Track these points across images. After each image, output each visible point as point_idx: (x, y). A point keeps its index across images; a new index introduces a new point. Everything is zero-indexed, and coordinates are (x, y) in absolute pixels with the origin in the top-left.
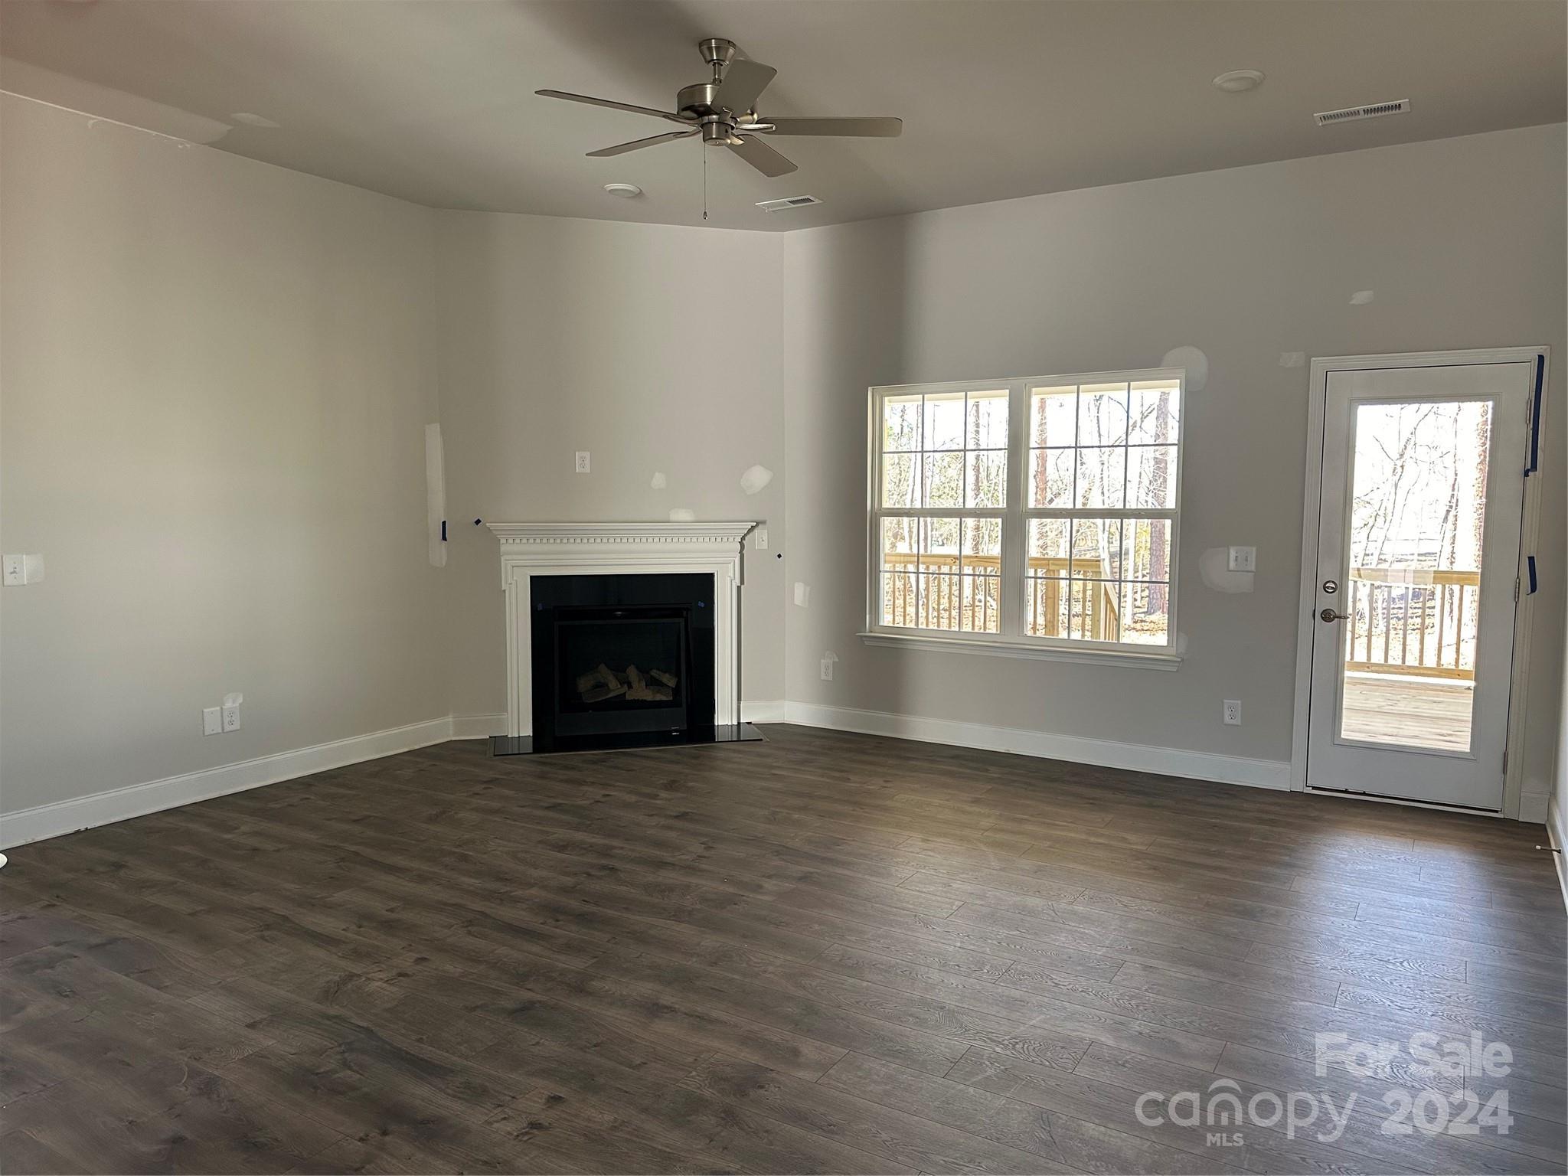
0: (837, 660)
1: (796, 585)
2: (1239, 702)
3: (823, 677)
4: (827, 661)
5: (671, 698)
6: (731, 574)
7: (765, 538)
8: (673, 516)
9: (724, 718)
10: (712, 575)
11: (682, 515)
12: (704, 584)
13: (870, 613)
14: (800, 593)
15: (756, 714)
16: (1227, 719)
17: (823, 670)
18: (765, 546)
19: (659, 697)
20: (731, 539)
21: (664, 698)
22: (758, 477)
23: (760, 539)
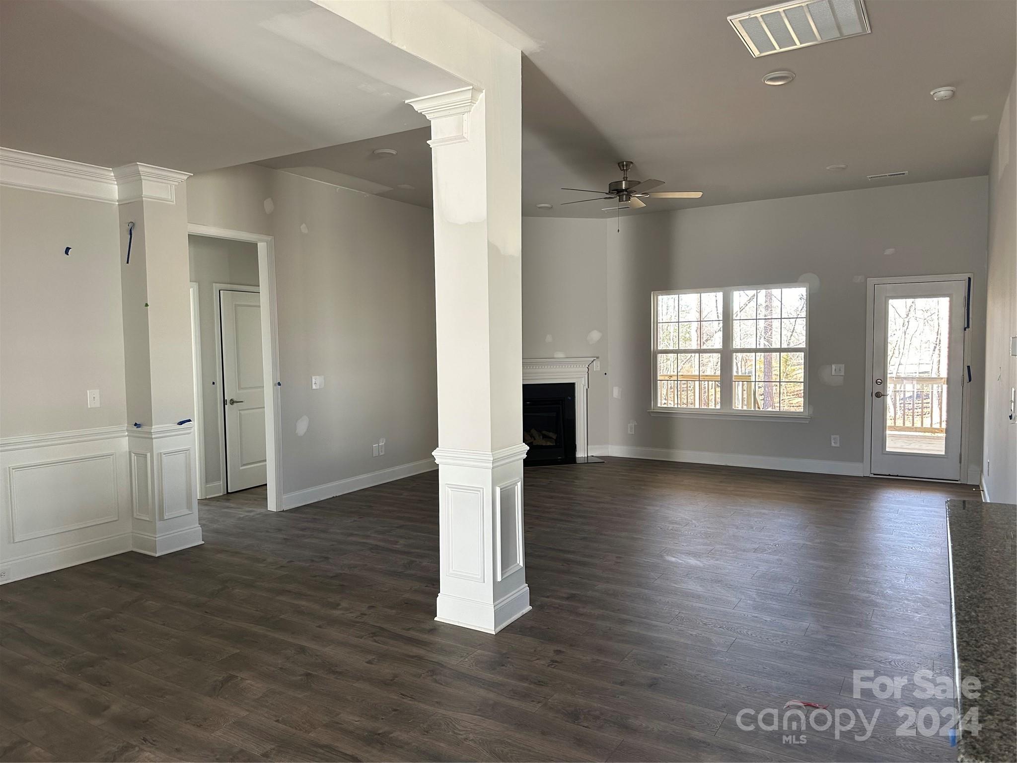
0: (636, 424)
1: (614, 388)
2: (838, 436)
3: (629, 432)
4: (632, 424)
5: (554, 444)
6: (583, 383)
7: (599, 365)
8: (556, 356)
9: (580, 454)
10: (574, 384)
11: (560, 355)
12: (571, 387)
13: (653, 401)
14: (616, 392)
15: (596, 451)
16: (833, 444)
17: (629, 429)
18: (599, 369)
19: (549, 444)
20: (584, 366)
21: (551, 444)
22: (595, 335)
23: (596, 366)
